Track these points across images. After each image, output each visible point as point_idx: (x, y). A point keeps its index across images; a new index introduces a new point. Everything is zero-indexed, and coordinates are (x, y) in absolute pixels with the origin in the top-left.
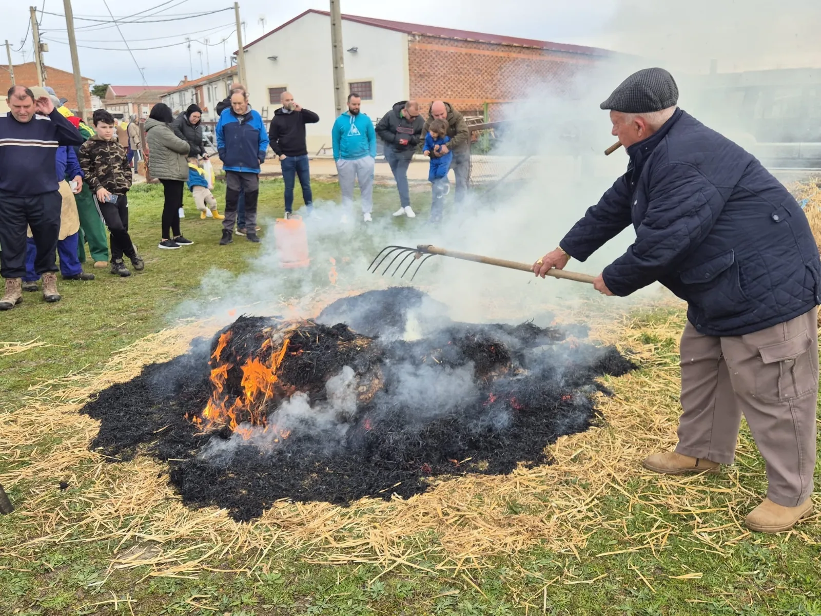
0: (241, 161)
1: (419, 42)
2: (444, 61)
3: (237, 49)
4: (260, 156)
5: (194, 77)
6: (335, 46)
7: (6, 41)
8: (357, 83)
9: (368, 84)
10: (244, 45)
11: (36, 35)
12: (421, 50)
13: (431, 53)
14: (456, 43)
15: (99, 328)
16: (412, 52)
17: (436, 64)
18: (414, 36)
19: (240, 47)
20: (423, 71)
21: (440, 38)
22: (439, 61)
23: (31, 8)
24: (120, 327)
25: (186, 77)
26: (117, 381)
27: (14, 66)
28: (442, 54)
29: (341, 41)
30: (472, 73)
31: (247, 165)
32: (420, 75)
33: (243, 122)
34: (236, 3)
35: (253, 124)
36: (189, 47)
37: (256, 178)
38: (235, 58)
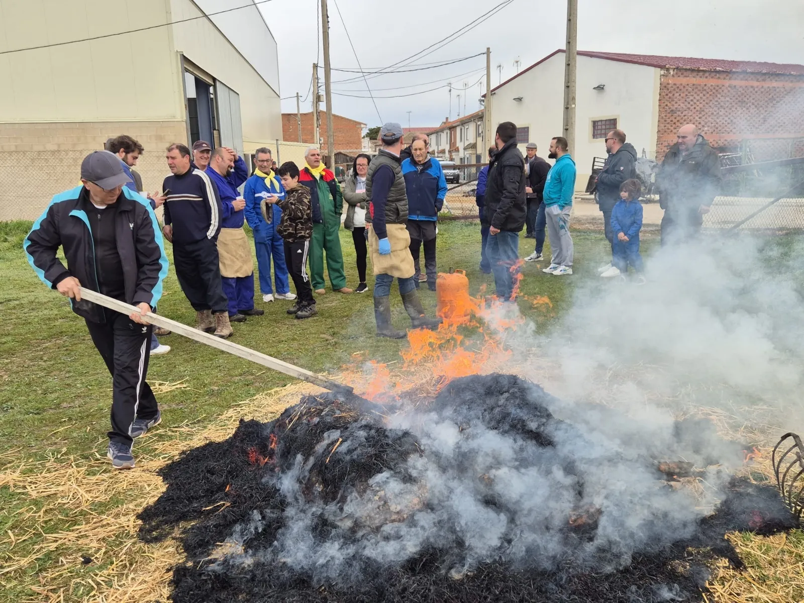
0: (419, 210)
1: (673, 76)
2: (701, 95)
3: (484, 92)
4: (437, 204)
5: (453, 118)
6: (568, 87)
7: (297, 93)
8: (601, 121)
9: (612, 122)
10: (492, 88)
11: (316, 87)
12: (675, 84)
13: (687, 87)
14: (718, 75)
15: (241, 375)
16: (664, 87)
17: (691, 98)
18: (668, 70)
19: (487, 90)
20: (676, 106)
21: (699, 71)
22: (695, 96)
23: (314, 64)
24: (259, 376)
25: (447, 118)
26: (213, 439)
27: (301, 114)
28: (699, 88)
29: (574, 82)
30: (736, 106)
31: (424, 213)
32: (672, 111)
33: (422, 170)
34: (488, 49)
35: (432, 172)
36: (450, 91)
37: (433, 227)
38: (483, 101)
